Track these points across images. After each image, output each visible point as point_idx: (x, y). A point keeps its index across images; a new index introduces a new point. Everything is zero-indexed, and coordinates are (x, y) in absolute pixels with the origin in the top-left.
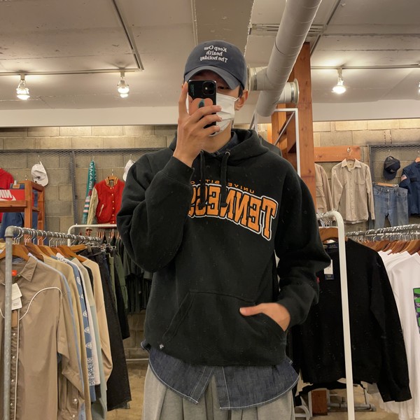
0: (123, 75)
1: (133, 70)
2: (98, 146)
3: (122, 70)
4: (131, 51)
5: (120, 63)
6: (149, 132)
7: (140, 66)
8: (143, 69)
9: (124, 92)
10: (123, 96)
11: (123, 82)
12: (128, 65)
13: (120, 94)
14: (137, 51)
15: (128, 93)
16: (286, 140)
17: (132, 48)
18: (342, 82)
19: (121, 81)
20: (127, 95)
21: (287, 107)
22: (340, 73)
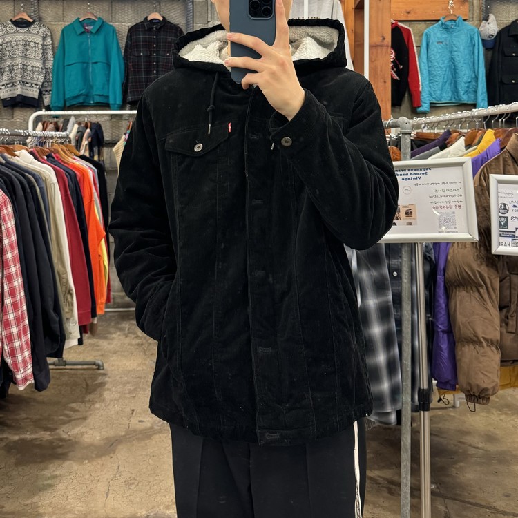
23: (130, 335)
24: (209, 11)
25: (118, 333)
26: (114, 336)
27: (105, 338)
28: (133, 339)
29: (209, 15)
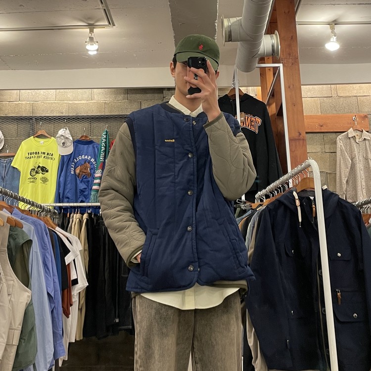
0: (91, 31)
1: (103, 26)
3: (91, 27)
4: (101, 6)
5: (89, 18)
6: (121, 97)
7: (111, 22)
8: (114, 25)
9: (92, 49)
10: (91, 53)
11: (91, 39)
12: (97, 21)
13: (88, 50)
14: (107, 6)
15: (97, 50)
17: (102, 2)
18: (335, 38)
19: (90, 37)
20: (95, 53)
22: (332, 29)
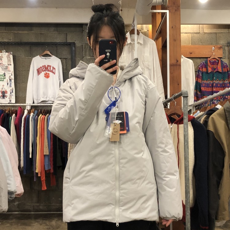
2: (10, 40)
16: (161, 38)
21: (162, 9)
23: (43, 224)
24: (84, 51)
25: (37, 223)
26: (34, 224)
27: (30, 225)
28: (45, 226)
29: (84, 53)
